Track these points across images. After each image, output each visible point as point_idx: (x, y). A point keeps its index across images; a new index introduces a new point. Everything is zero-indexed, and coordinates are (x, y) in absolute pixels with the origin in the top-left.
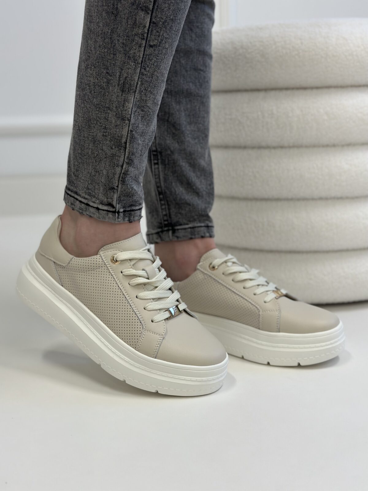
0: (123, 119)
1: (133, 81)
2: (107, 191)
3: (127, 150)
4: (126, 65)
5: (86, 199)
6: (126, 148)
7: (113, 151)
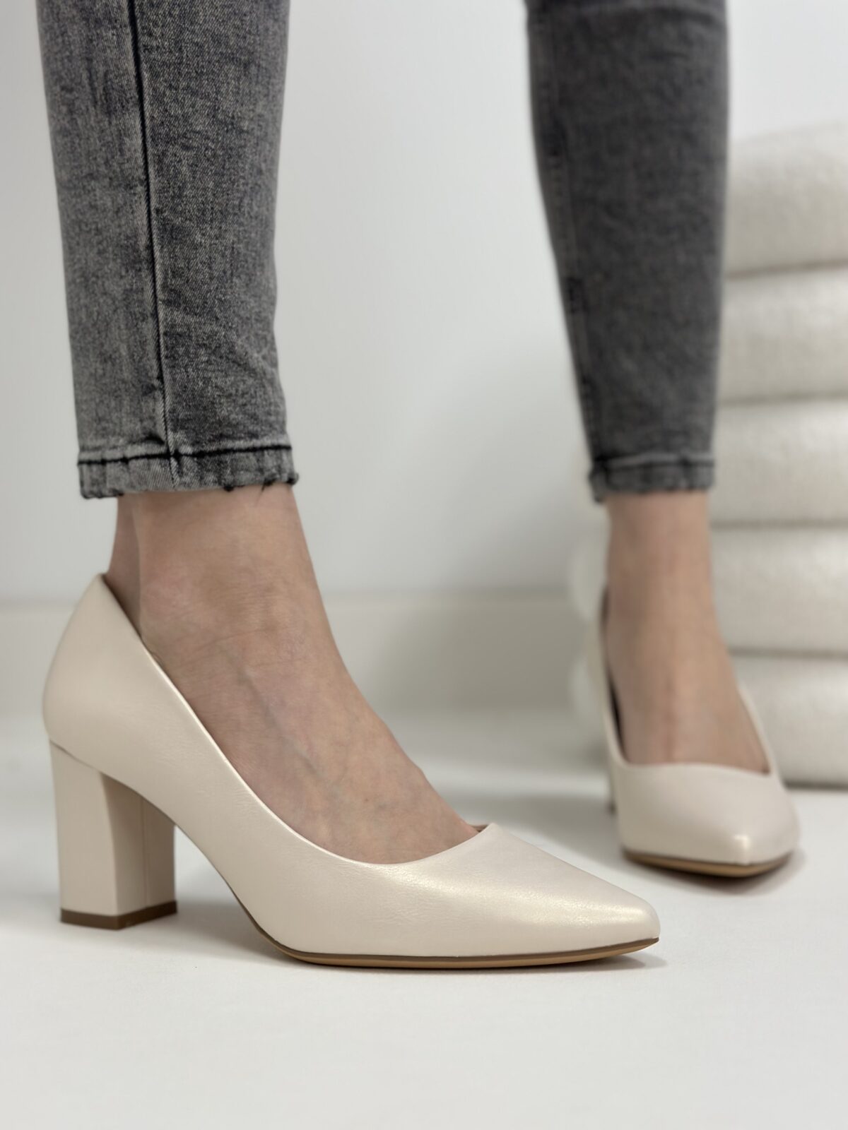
0: (129, 187)
1: (126, 77)
2: (139, 400)
3: (158, 267)
4: (97, 45)
5: (96, 449)
6: (152, 261)
7: (126, 283)
